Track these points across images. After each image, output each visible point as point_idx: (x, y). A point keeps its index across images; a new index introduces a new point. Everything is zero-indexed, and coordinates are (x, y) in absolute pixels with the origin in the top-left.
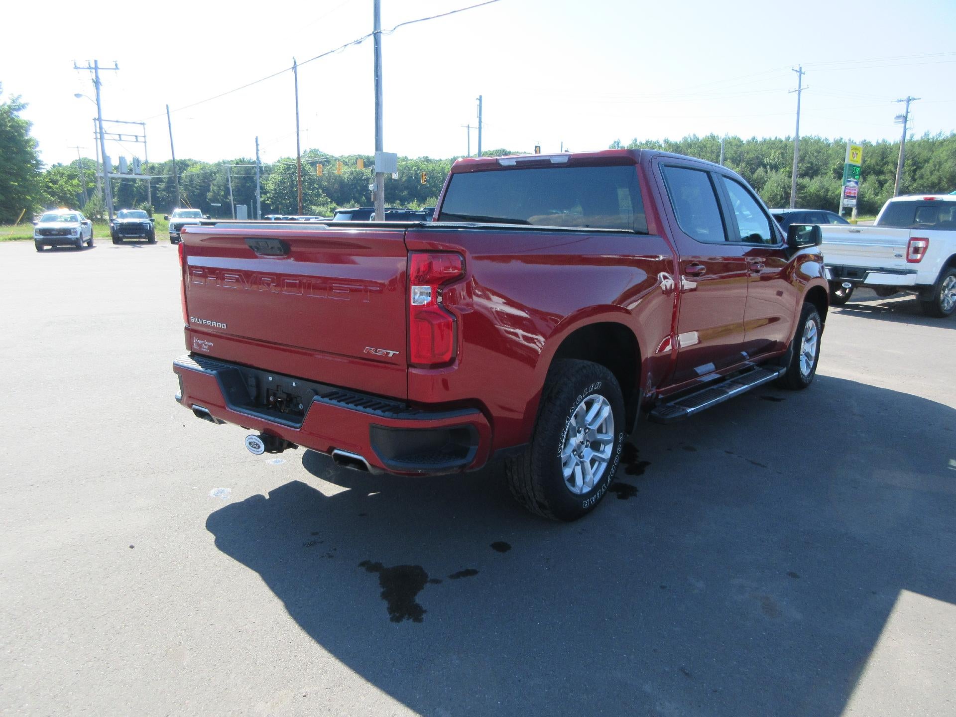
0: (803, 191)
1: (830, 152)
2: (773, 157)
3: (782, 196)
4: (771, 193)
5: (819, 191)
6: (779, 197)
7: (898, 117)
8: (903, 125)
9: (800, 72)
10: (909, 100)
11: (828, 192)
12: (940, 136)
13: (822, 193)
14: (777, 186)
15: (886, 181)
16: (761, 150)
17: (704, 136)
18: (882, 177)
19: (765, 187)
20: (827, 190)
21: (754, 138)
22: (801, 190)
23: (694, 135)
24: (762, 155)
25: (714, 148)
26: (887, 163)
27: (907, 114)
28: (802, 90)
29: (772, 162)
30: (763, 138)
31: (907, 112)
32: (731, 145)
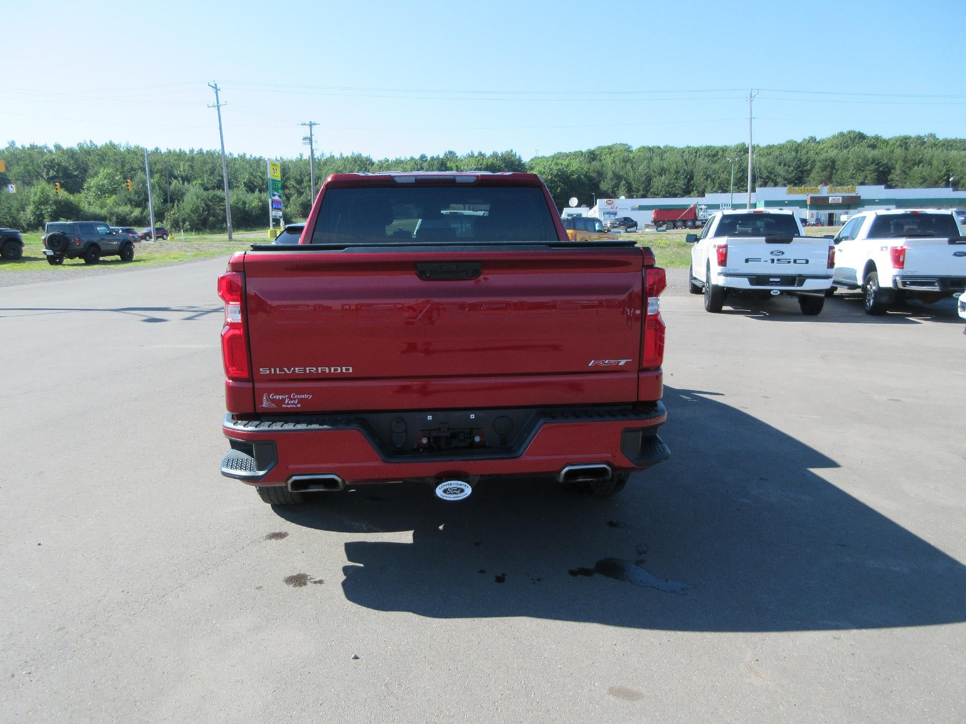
0: (222, 204)
1: (237, 166)
2: (182, 169)
3: (203, 208)
4: (192, 205)
5: (237, 203)
6: (201, 209)
7: (305, 139)
8: (310, 146)
9: (216, 88)
10: (311, 125)
11: (245, 205)
12: (323, 157)
13: (240, 205)
14: (197, 198)
15: (291, 195)
16: (169, 161)
17: (104, 144)
18: (287, 191)
19: (185, 198)
20: (244, 203)
21: (157, 149)
22: (221, 202)
23: (91, 142)
24: (172, 167)
25: (117, 157)
26: (288, 179)
27: (311, 137)
28: (221, 105)
29: (184, 174)
30: (168, 149)
31: (311, 135)
32: (136, 155)
